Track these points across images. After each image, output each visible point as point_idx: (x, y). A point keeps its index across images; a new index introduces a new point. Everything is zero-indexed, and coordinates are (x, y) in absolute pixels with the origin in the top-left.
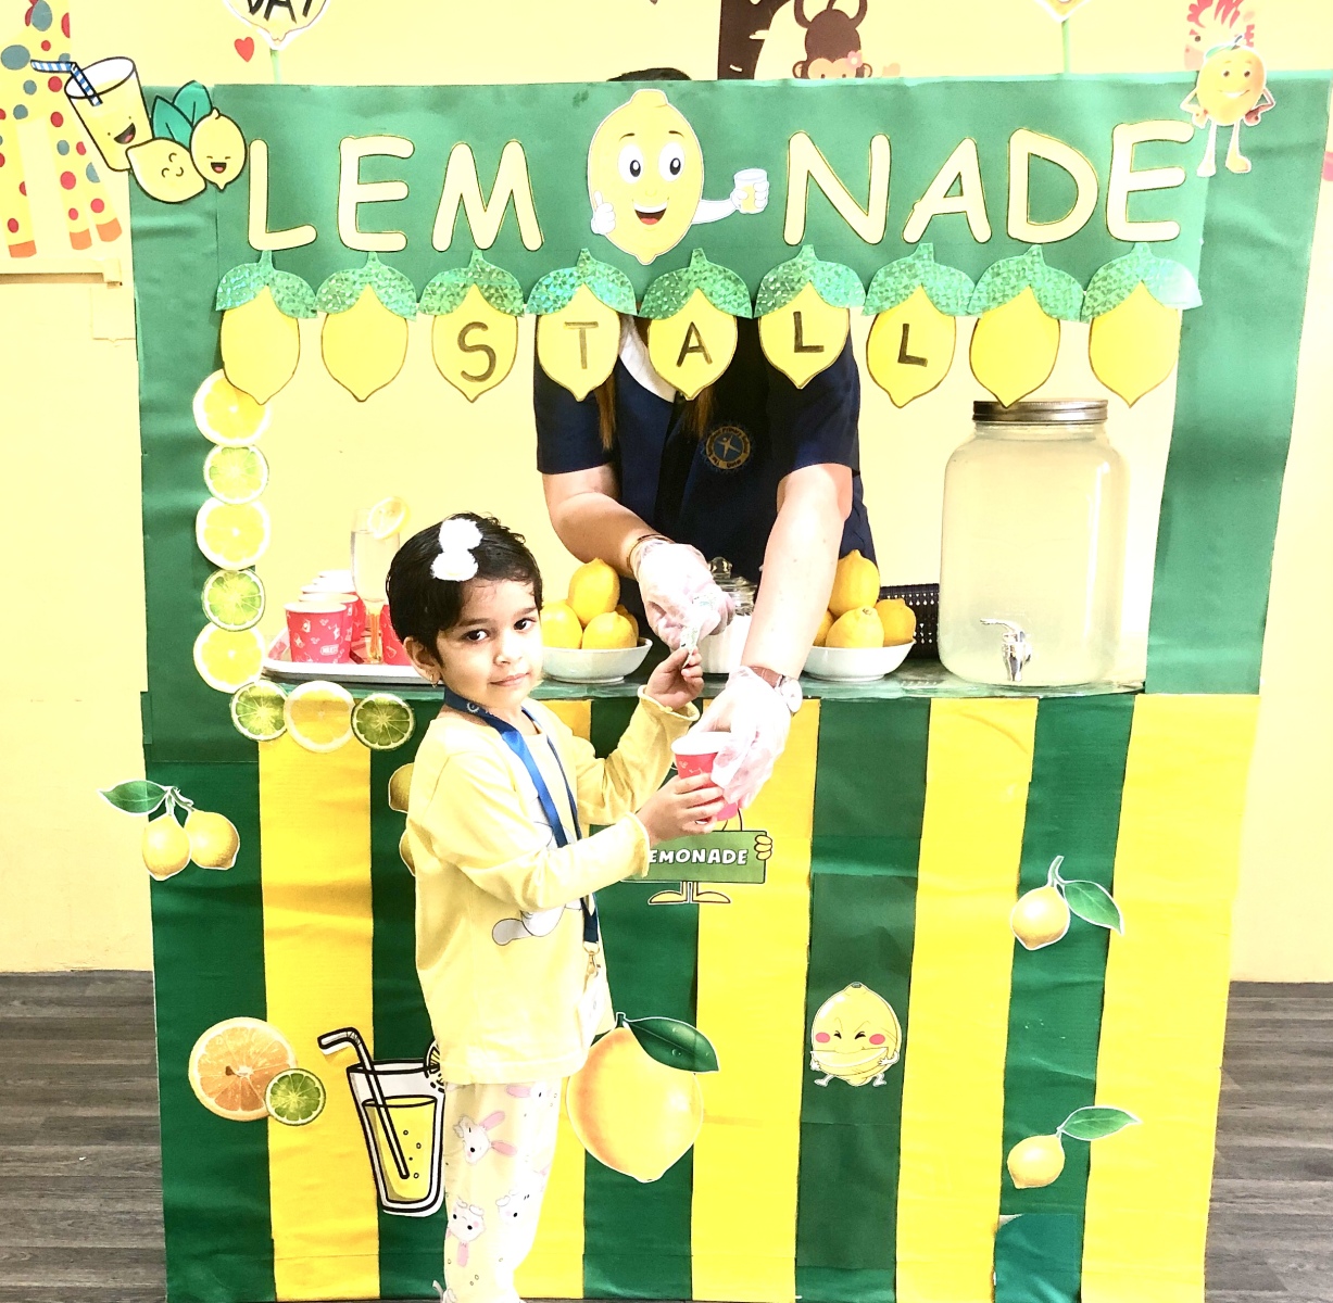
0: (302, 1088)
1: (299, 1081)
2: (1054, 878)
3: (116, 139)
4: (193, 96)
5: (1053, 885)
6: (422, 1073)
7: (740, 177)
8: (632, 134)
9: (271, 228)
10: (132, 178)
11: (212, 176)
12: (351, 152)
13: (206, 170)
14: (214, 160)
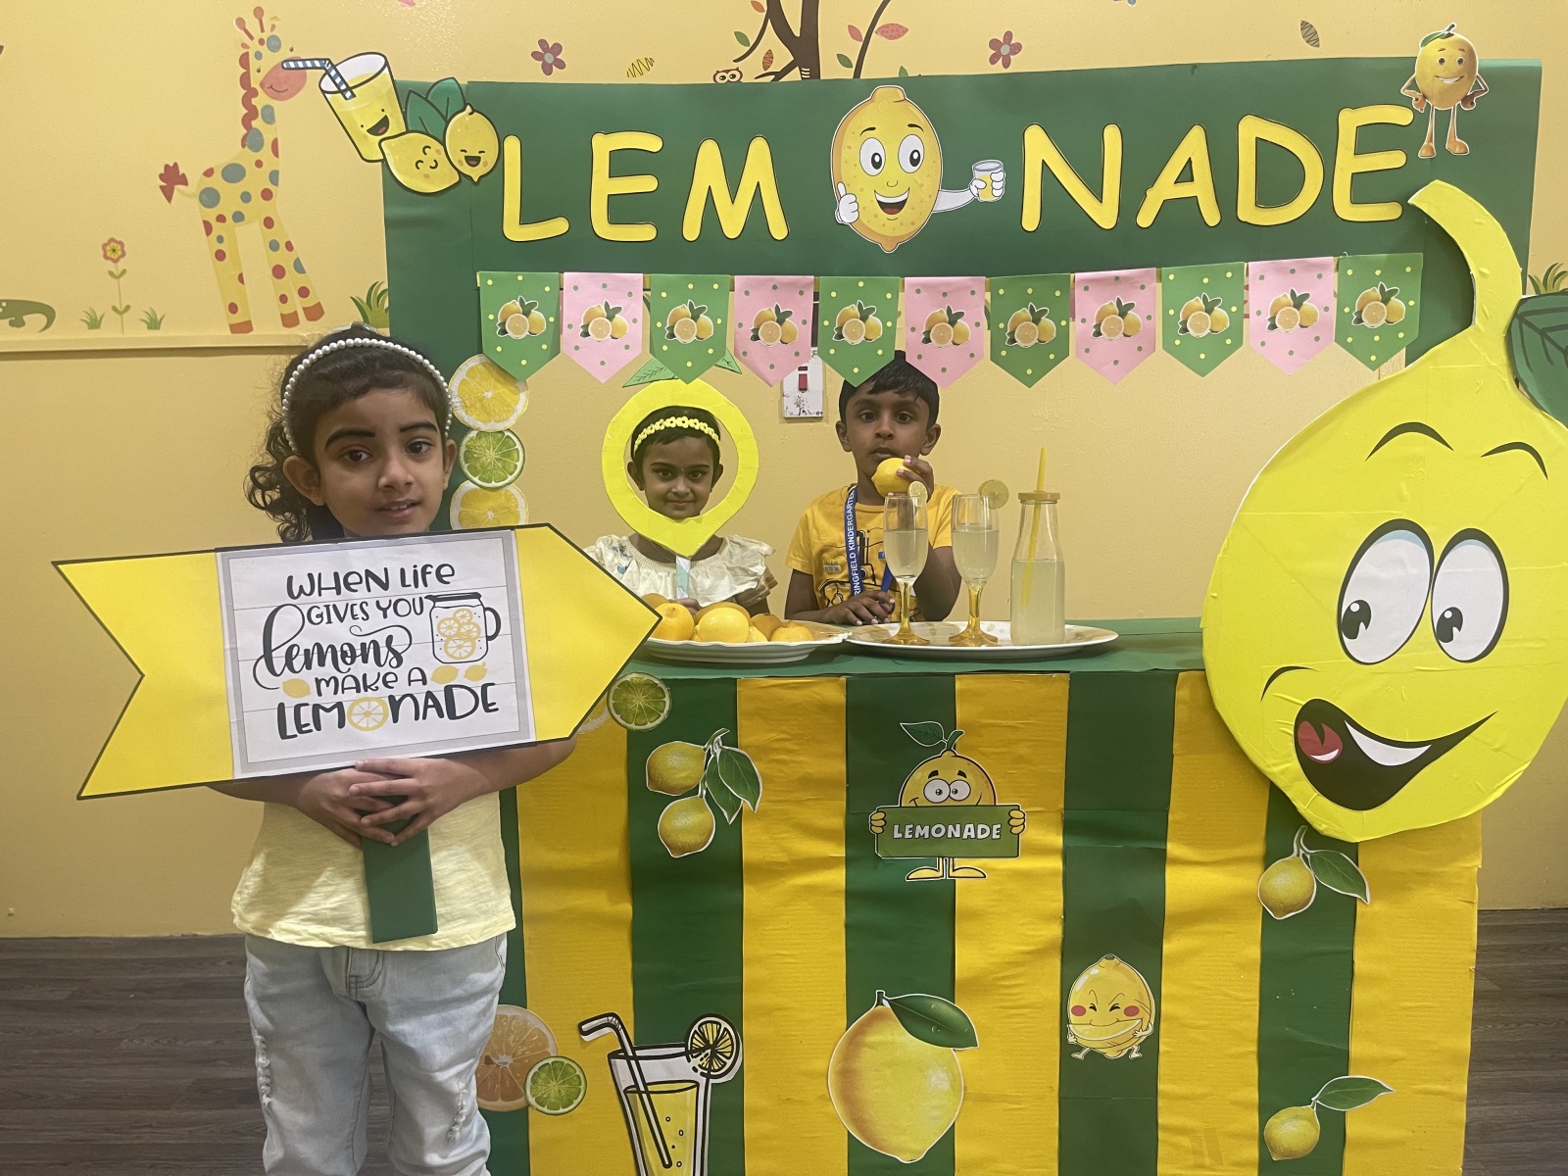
0: (563, 1077)
1: (560, 1070)
2: (1299, 848)
3: (368, 131)
4: (448, 91)
5: (1298, 855)
6: (684, 1057)
7: (977, 167)
8: (873, 129)
9: (525, 219)
10: (386, 168)
11: (466, 169)
12: (603, 146)
13: (460, 162)
14: (466, 154)
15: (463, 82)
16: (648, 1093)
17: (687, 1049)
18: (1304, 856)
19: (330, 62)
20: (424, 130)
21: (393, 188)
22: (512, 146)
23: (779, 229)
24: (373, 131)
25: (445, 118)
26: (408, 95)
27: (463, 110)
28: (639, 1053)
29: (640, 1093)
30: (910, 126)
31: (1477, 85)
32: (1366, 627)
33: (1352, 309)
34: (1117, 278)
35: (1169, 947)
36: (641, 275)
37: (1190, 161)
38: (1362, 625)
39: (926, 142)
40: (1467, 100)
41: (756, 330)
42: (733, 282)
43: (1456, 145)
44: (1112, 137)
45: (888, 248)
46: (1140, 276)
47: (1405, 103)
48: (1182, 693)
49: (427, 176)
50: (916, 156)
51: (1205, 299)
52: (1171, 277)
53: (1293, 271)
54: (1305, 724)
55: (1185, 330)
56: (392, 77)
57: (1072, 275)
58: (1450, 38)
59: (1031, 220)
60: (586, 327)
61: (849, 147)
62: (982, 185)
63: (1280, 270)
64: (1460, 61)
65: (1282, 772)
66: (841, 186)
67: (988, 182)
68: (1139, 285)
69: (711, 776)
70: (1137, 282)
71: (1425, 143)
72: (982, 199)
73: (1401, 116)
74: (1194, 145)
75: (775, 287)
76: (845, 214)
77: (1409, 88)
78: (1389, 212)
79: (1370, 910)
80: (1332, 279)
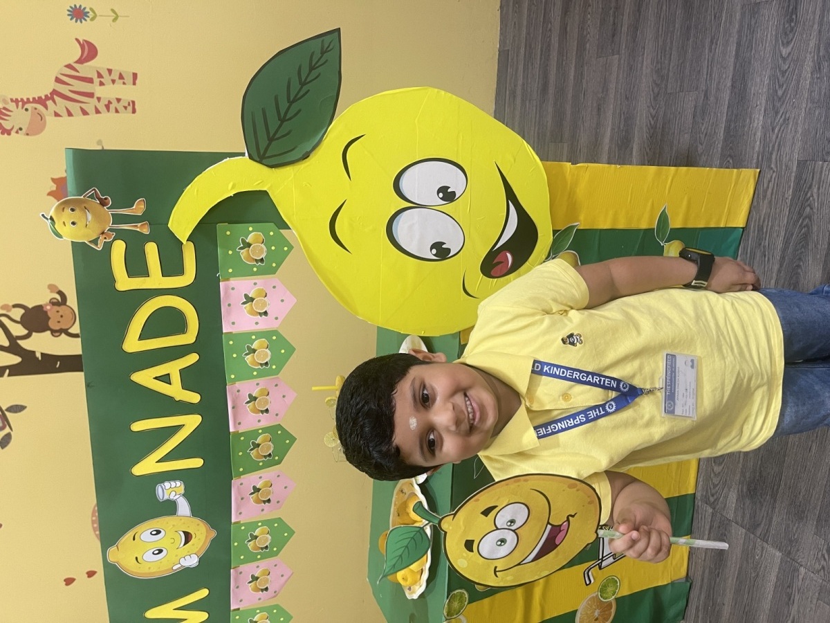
7: (161, 498)
8: (136, 558)
23: (202, 593)
31: (91, 197)
32: (444, 243)
33: (254, 266)
34: (233, 408)
37: (156, 378)
38: (444, 246)
40: (103, 203)
41: (262, 590)
42: (235, 610)
43: (139, 208)
44: (138, 426)
45: (214, 534)
46: (232, 394)
51: (247, 354)
52: (232, 377)
53: (229, 305)
54: (493, 273)
55: (266, 364)
57: (231, 433)
59: (197, 463)
61: (149, 568)
62: (173, 493)
63: (229, 313)
64: (73, 210)
66: (174, 568)
68: (238, 393)
70: (235, 395)
71: (138, 230)
73: (119, 249)
74: (145, 378)
75: (237, 587)
77: (97, 245)
78: (189, 251)
79: (583, 222)
80: (233, 282)
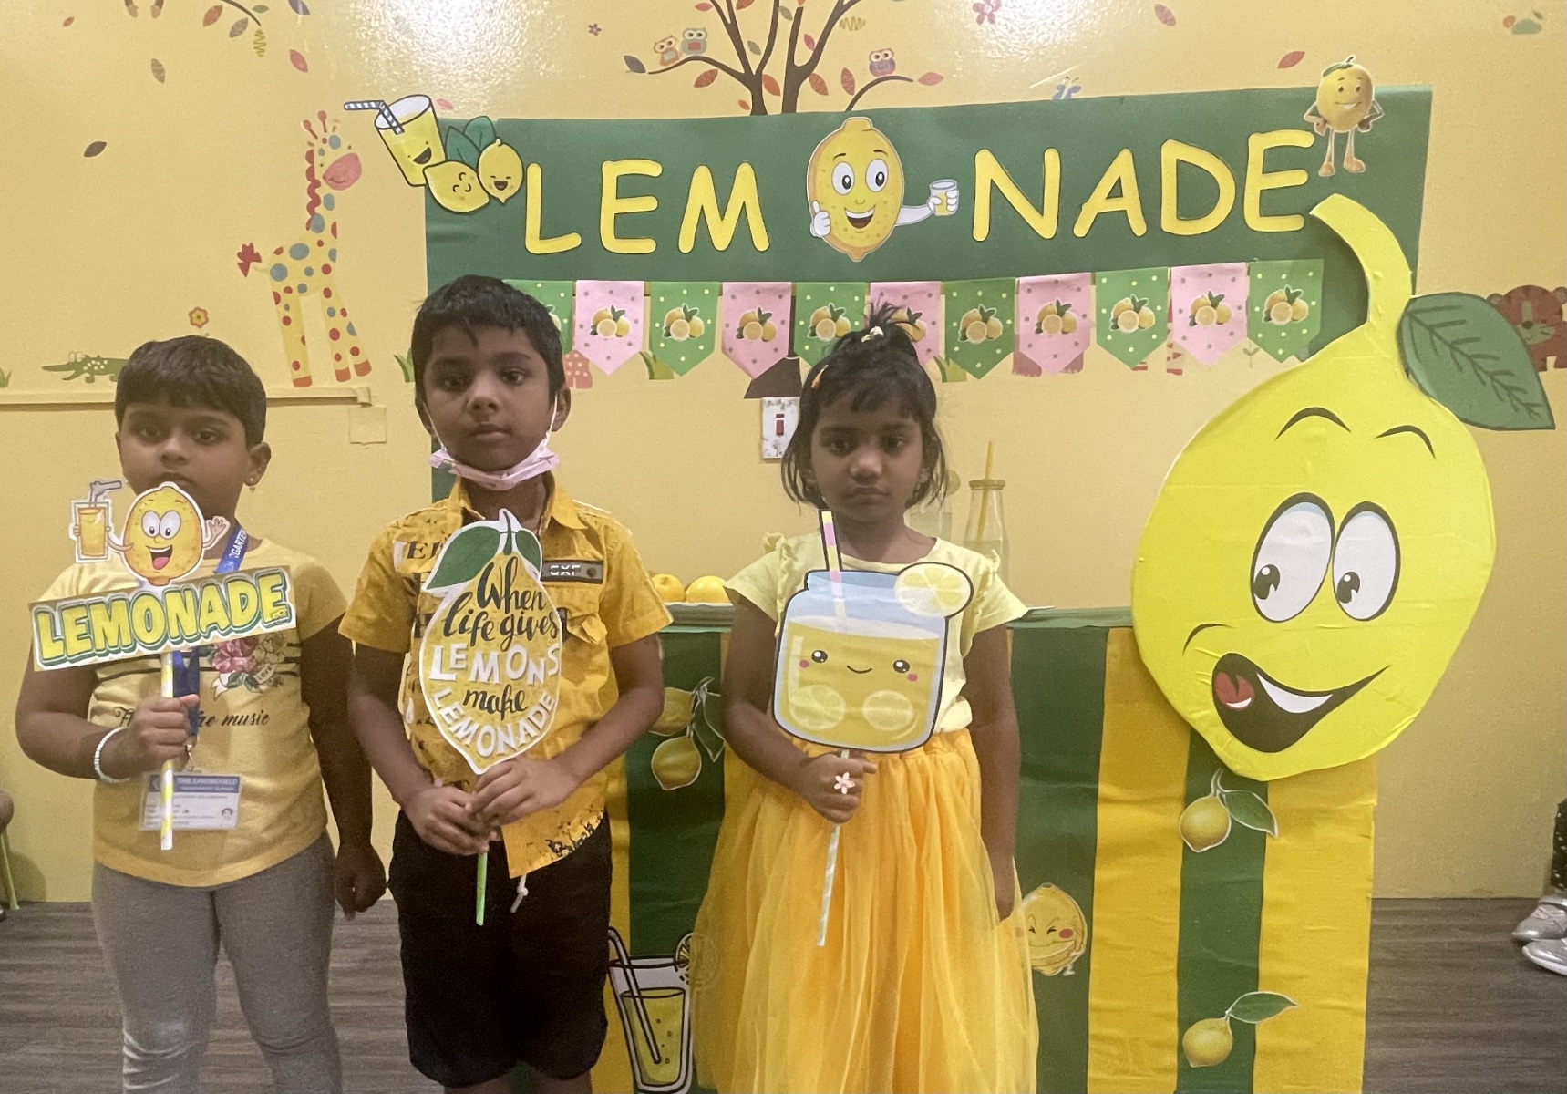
2: (1216, 788)
3: (415, 160)
4: (480, 128)
5: (1215, 794)
6: (673, 967)
7: (934, 186)
8: (844, 154)
9: (544, 235)
10: (428, 194)
11: (495, 192)
12: (611, 172)
13: (491, 187)
14: (496, 180)
15: (494, 119)
16: (642, 998)
17: (675, 959)
18: (1220, 796)
19: (384, 104)
20: (460, 159)
21: (434, 208)
22: (535, 173)
23: (761, 241)
24: (419, 160)
25: (478, 149)
26: (447, 130)
27: (495, 142)
28: (634, 962)
29: (634, 998)
30: (876, 151)
31: (1373, 110)
32: (1276, 588)
33: (1262, 308)
34: (1056, 282)
35: (1101, 875)
36: (643, 282)
37: (1119, 179)
38: (1272, 587)
39: (889, 165)
40: (1363, 124)
41: (741, 330)
42: (721, 287)
43: (1353, 164)
44: (1052, 160)
45: (856, 258)
46: (1076, 280)
47: (1308, 128)
48: (1113, 648)
49: (462, 198)
50: (880, 177)
51: (1133, 300)
52: (1104, 280)
53: (1210, 275)
54: (1223, 676)
55: (1116, 327)
56: (435, 115)
57: (1017, 279)
58: (1349, 69)
59: (981, 231)
60: (594, 327)
61: (824, 171)
62: (939, 202)
63: (1200, 275)
64: (1358, 89)
65: (1201, 719)
66: (815, 204)
67: (944, 199)
68: (1076, 288)
69: (699, 719)
70: (1073, 285)
71: (1325, 163)
72: (938, 214)
73: (1304, 140)
74: (1123, 167)
75: (758, 292)
76: (819, 228)
77: (1311, 114)
78: (1293, 223)
79: (1278, 843)
80: (1244, 283)
